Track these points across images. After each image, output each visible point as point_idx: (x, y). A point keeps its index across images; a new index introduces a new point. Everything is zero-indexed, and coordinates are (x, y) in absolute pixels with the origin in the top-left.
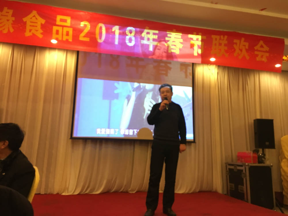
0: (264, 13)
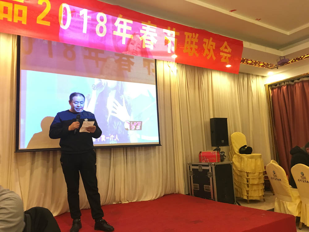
0: (233, 14)
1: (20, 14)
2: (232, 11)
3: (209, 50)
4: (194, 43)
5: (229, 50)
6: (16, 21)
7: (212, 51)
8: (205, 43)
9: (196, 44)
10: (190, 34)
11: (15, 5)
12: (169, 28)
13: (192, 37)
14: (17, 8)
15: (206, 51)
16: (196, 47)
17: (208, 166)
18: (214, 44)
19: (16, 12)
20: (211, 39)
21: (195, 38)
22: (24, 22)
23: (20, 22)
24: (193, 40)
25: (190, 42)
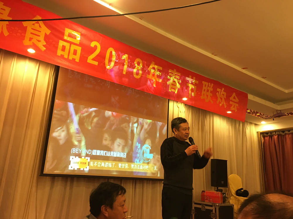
0: (244, 71)
1: (75, 52)
2: (244, 69)
3: (221, 99)
4: (209, 91)
5: (237, 100)
6: (71, 58)
7: (223, 100)
8: (218, 92)
9: (211, 92)
10: (207, 84)
11: (72, 45)
12: (190, 76)
13: (208, 86)
14: (73, 47)
15: (219, 99)
16: (211, 95)
17: (211, 206)
18: (225, 93)
19: (72, 51)
20: (223, 89)
21: (210, 87)
22: (77, 60)
23: (74, 60)
24: (209, 88)
25: (206, 90)
